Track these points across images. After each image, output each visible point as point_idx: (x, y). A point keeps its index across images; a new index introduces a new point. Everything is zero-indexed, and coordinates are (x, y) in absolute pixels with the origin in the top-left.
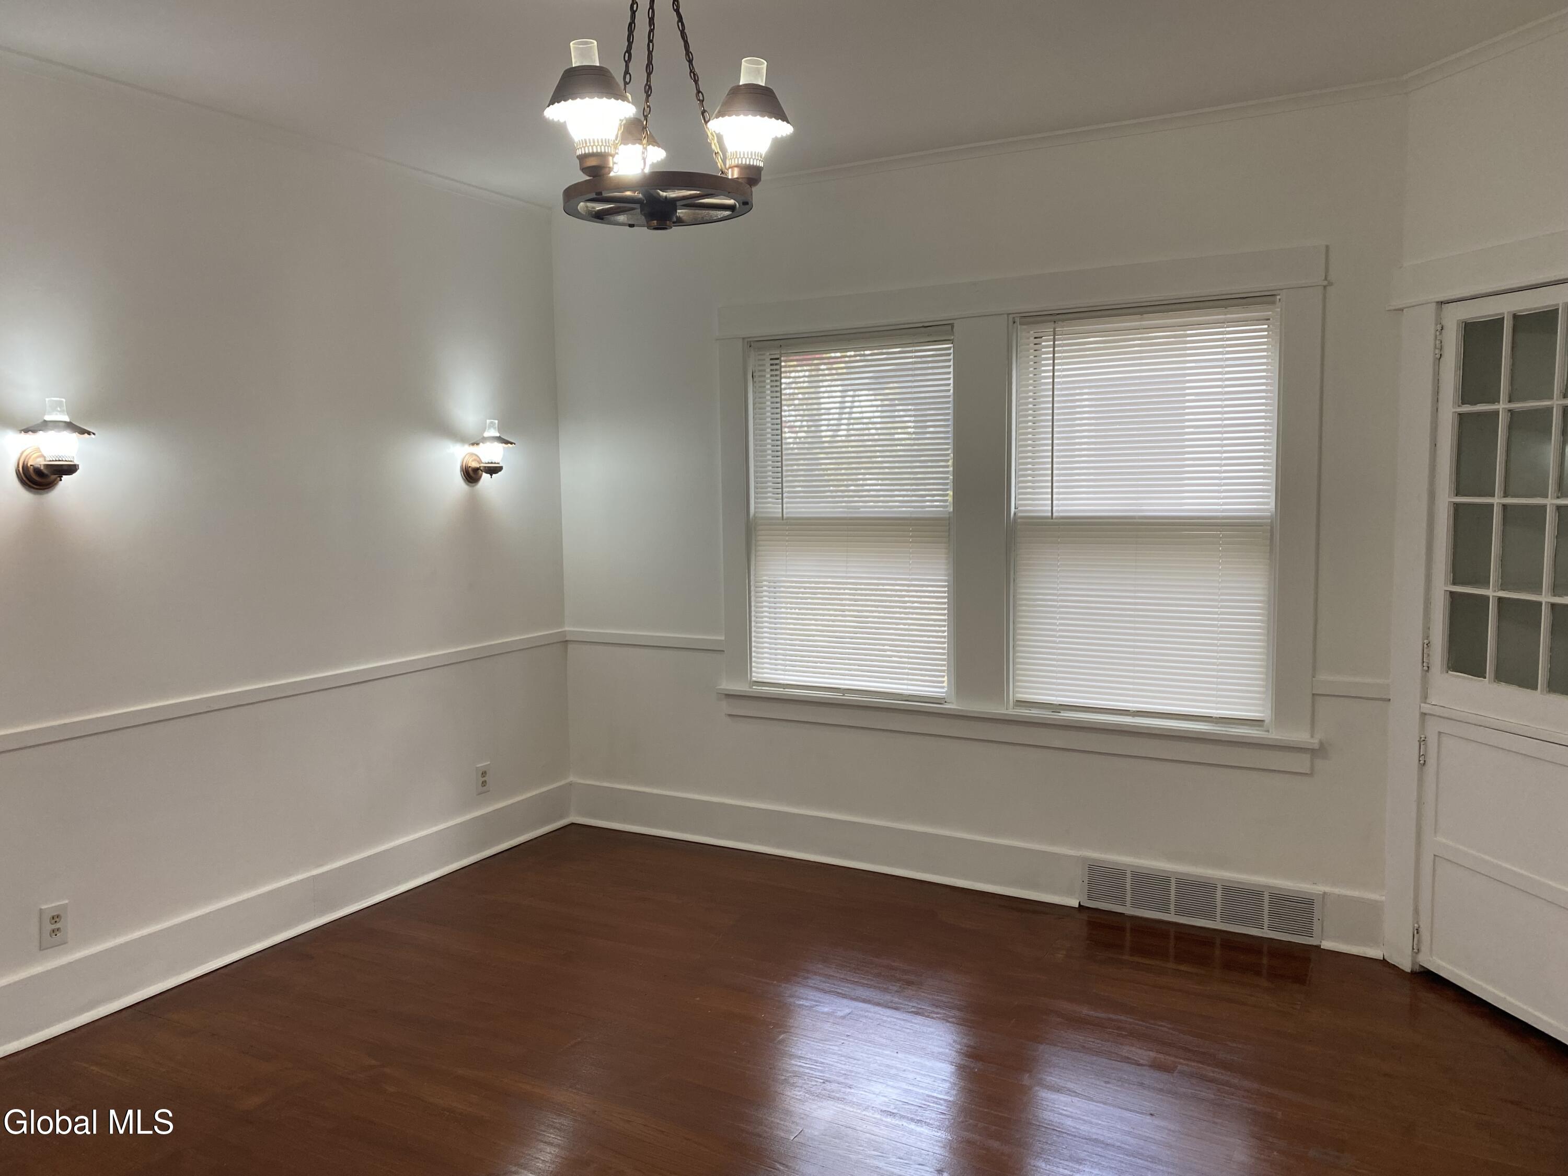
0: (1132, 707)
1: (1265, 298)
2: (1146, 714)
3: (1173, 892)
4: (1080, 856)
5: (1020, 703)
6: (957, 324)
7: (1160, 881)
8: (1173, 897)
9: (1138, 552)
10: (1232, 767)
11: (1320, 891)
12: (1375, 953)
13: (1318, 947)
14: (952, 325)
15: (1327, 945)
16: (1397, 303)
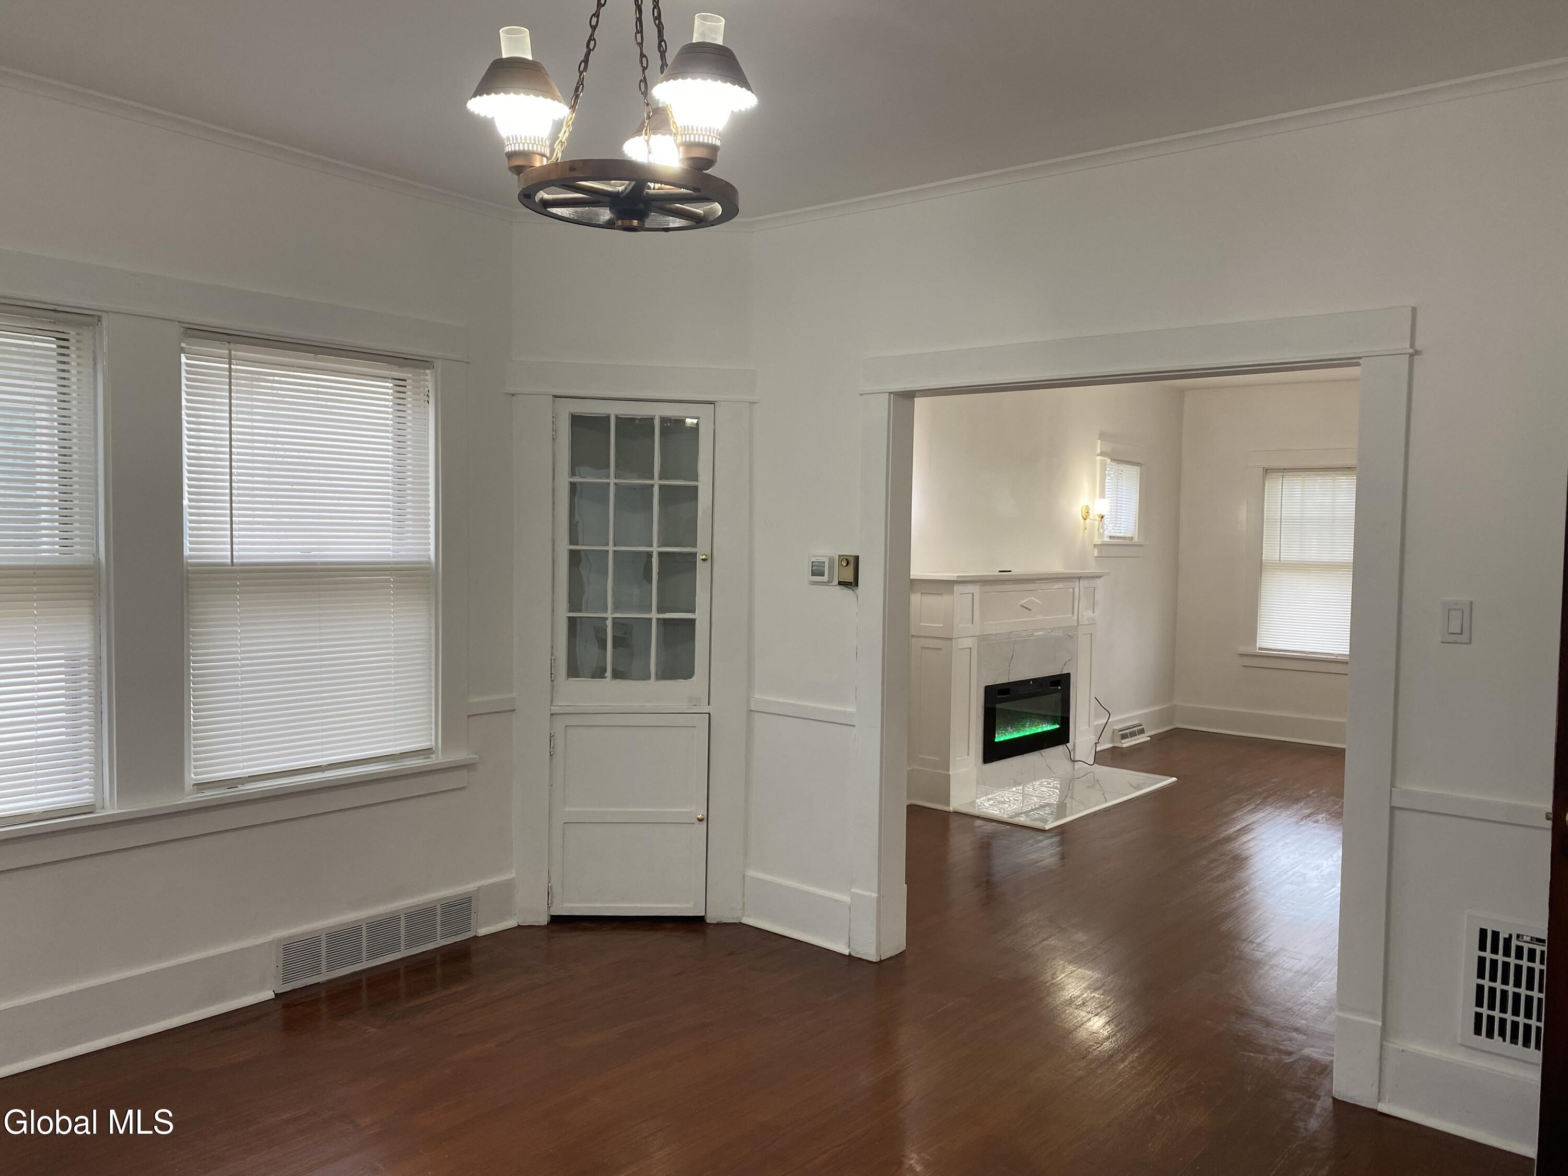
0: (324, 762)
1: (421, 363)
2: (355, 763)
3: (364, 939)
4: (274, 939)
5: (201, 786)
6: (105, 317)
7: (349, 934)
8: (364, 944)
9: (321, 599)
10: (407, 799)
11: (475, 888)
12: (511, 923)
13: (476, 937)
14: (99, 319)
15: (482, 932)
16: (512, 390)
